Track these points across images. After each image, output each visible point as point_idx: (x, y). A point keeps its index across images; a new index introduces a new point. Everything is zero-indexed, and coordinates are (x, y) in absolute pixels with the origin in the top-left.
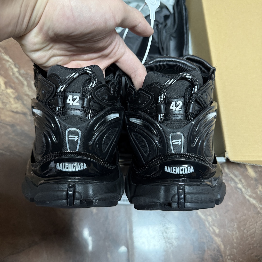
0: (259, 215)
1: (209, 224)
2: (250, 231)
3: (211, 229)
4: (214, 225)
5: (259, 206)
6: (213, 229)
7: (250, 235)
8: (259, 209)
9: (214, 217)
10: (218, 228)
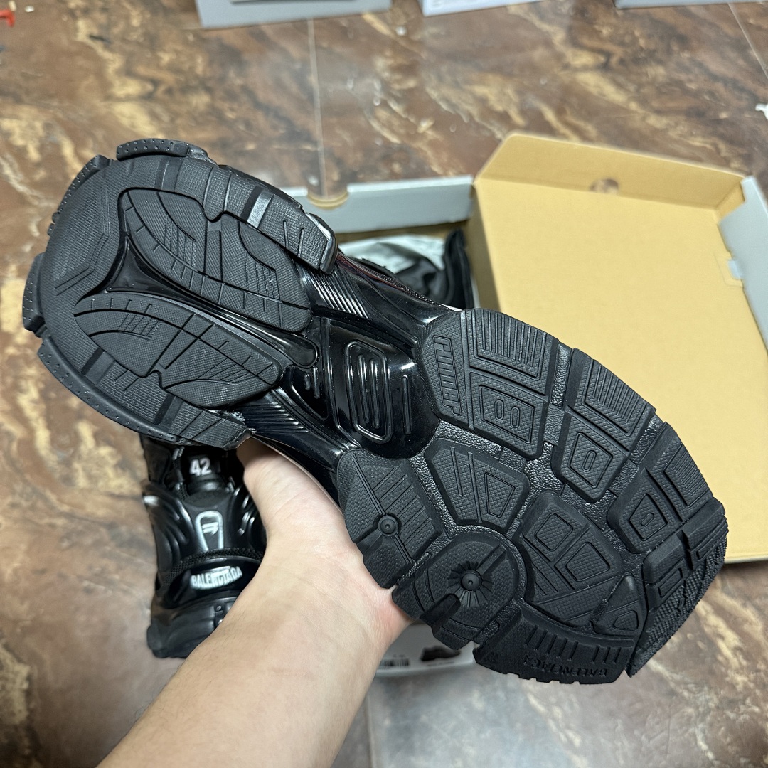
0: (674, 698)
1: (558, 726)
2: (656, 738)
3: (562, 736)
4: (568, 728)
5: (672, 677)
6: (567, 736)
7: (657, 748)
8: (672, 685)
9: (566, 708)
10: (577, 733)
